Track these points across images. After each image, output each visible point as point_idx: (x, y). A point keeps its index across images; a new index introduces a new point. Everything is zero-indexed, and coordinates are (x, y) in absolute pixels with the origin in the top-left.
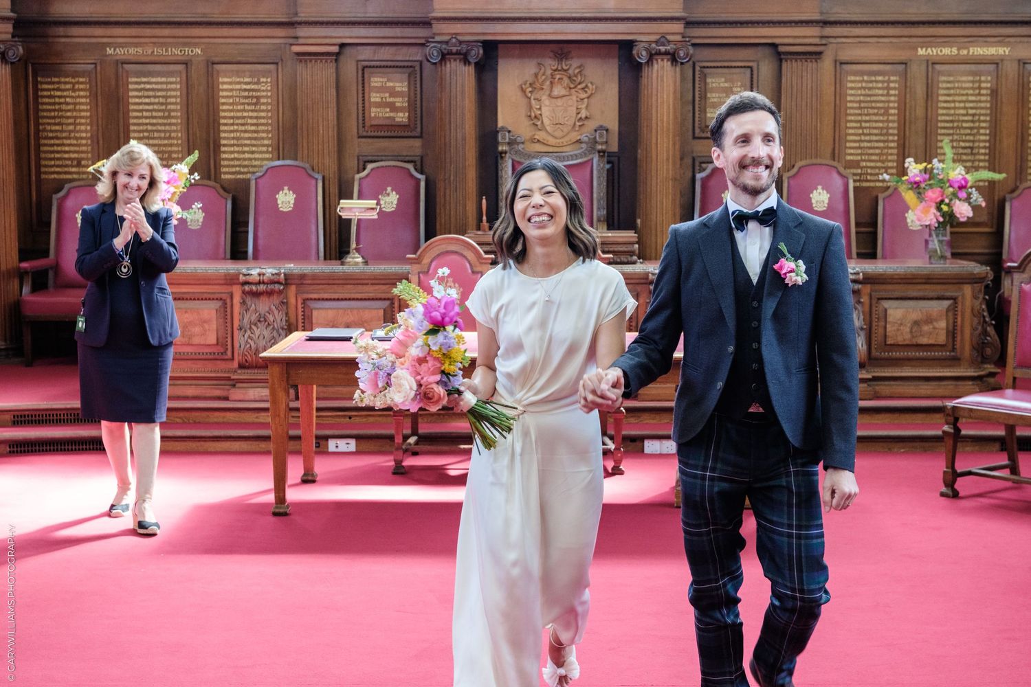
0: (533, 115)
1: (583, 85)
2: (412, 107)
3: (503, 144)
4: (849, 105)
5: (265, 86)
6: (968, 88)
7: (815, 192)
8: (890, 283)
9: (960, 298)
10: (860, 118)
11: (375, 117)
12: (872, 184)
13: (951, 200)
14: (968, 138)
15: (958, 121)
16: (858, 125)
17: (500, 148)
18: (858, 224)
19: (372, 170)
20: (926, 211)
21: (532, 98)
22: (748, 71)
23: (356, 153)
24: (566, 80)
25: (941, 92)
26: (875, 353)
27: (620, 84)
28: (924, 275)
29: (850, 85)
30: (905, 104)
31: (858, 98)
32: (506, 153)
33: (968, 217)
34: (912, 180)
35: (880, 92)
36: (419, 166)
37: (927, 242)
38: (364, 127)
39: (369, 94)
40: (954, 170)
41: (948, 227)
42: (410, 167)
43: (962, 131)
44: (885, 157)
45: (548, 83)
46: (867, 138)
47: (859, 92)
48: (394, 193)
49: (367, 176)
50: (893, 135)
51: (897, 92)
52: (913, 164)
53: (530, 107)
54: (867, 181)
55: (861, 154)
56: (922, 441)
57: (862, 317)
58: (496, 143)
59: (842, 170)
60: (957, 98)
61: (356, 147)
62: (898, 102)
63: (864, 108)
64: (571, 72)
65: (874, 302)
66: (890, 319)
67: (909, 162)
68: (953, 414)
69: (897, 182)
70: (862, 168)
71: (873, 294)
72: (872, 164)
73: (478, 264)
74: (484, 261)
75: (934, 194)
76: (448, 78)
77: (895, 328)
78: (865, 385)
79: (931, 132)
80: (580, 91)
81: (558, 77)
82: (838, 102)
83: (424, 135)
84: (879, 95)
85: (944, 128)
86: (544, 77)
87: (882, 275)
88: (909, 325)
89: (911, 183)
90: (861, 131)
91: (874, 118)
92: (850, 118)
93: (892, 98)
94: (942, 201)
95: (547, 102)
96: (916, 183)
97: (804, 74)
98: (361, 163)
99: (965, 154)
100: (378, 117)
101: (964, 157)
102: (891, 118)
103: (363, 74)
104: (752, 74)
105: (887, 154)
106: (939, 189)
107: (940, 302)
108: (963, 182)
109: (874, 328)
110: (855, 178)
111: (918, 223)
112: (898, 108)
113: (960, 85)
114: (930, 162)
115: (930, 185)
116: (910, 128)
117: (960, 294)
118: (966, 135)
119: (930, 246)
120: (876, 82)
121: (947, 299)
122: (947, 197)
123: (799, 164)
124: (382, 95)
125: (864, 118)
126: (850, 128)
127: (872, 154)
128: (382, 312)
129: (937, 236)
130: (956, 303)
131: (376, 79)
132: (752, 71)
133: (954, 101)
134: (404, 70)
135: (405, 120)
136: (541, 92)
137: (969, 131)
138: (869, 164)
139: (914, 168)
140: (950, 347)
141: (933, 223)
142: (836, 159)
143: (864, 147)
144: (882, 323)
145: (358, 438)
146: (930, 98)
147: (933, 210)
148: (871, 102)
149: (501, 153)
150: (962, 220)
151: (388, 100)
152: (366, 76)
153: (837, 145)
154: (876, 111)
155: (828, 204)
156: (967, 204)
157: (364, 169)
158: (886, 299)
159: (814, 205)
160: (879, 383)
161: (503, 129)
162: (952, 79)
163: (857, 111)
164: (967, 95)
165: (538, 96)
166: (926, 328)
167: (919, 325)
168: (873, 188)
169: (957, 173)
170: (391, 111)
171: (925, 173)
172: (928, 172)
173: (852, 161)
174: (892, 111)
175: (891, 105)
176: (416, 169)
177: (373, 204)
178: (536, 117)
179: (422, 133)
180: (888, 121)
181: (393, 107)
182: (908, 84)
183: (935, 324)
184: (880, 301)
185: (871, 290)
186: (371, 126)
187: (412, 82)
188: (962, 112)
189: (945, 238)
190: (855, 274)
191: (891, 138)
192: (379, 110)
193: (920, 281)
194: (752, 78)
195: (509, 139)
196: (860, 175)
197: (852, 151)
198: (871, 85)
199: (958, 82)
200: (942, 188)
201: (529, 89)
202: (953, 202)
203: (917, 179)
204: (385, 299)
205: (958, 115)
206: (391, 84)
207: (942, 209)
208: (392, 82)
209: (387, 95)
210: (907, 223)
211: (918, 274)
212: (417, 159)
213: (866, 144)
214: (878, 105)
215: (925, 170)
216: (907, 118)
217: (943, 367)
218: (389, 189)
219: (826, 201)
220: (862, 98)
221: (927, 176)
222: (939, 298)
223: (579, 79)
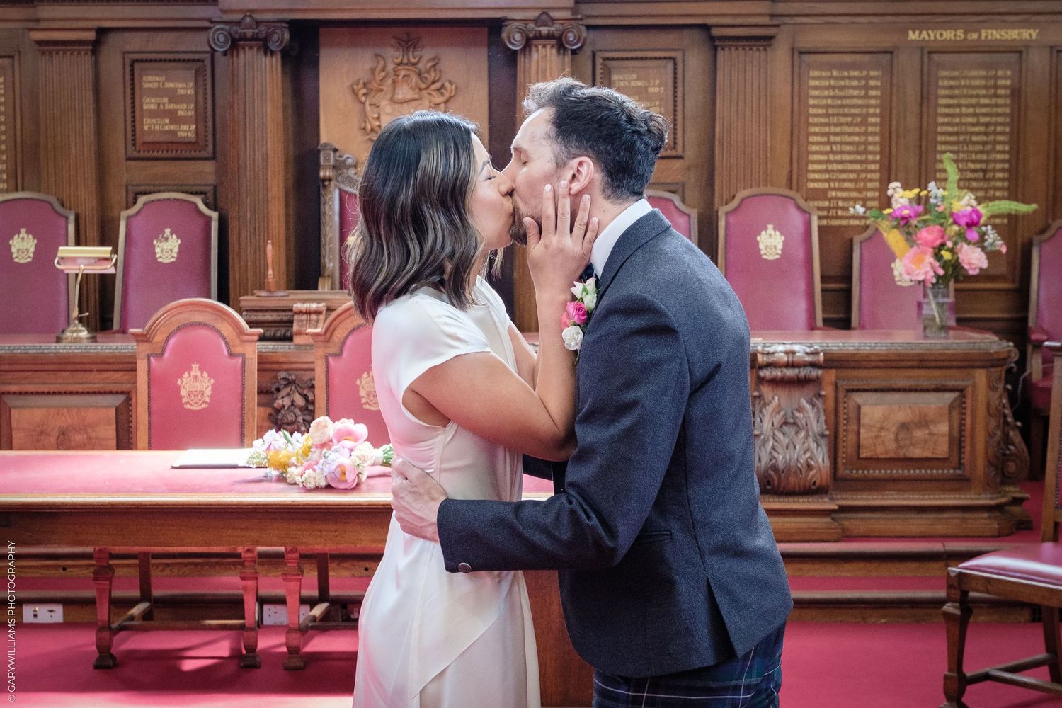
0: (369, 127)
1: (438, 85)
2: (199, 117)
3: (326, 167)
4: (812, 111)
6: (979, 87)
7: (763, 233)
8: (866, 368)
9: (969, 389)
10: (827, 129)
11: (150, 132)
12: (844, 222)
13: (955, 243)
14: (979, 157)
15: (965, 133)
16: (824, 139)
17: (322, 174)
18: (824, 279)
19: (144, 205)
20: (918, 261)
21: (367, 103)
22: (670, 65)
23: (124, 182)
24: (414, 78)
25: (942, 92)
26: (842, 471)
27: (490, 84)
28: (917, 355)
29: (812, 83)
30: (891, 109)
31: (824, 102)
32: (330, 180)
33: (981, 269)
34: (898, 214)
35: (856, 93)
36: (210, 200)
37: (920, 305)
38: (134, 145)
39: (141, 98)
40: (960, 199)
41: (952, 284)
42: (198, 201)
43: (971, 148)
44: (862, 184)
45: (389, 81)
46: (838, 157)
47: (826, 93)
48: (174, 236)
49: (138, 213)
50: (874, 153)
51: (879, 93)
52: (900, 191)
53: (365, 116)
54: (838, 217)
55: (828, 181)
56: (913, 607)
57: (823, 418)
58: (317, 167)
59: (801, 202)
60: (963, 101)
61: (125, 173)
62: (881, 106)
63: (833, 115)
64: (420, 66)
65: (841, 395)
66: (865, 420)
67: (895, 189)
68: (960, 585)
69: (876, 218)
70: (830, 199)
71: (840, 382)
72: (845, 194)
73: (237, 341)
74: (246, 338)
75: (928, 235)
76: (241, 74)
77: (873, 434)
78: (828, 520)
79: (927, 149)
80: (433, 93)
81: (403, 73)
82: (796, 107)
83: (218, 155)
84: (852, 97)
85: (946, 143)
86: (383, 74)
87: (853, 355)
88: (894, 429)
89: (896, 218)
90: (828, 148)
91: (847, 129)
92: (813, 129)
93: (873, 102)
94: (943, 245)
95: (388, 109)
96: (903, 218)
97: (749, 68)
98: (131, 196)
99: (975, 180)
100: (154, 132)
101: (974, 184)
102: (871, 129)
103: (132, 71)
104: (675, 69)
105: (865, 180)
106: (938, 227)
107: (940, 395)
108: (975, 217)
109: (841, 433)
110: (821, 213)
111: (907, 278)
112: (881, 115)
113: (968, 82)
114: (926, 188)
115: (925, 221)
116: (897, 143)
117: (970, 383)
118: (977, 153)
119: (925, 311)
120: (850, 78)
121: (951, 390)
122: (950, 239)
123: (741, 194)
124: (159, 100)
125: (833, 129)
126: (814, 143)
127: (844, 180)
128: (112, 412)
129: (935, 296)
130: (964, 397)
131: (150, 78)
132: (675, 64)
133: (959, 106)
134: (190, 65)
135: (191, 135)
136: (380, 95)
137: (980, 147)
138: (840, 194)
139: (901, 197)
140: (955, 460)
141: (929, 277)
142: (795, 186)
143: (833, 171)
144: (853, 427)
145: (66, 602)
146: (925, 100)
147: (930, 259)
148: (843, 106)
149: (324, 180)
150: (971, 273)
151: (167, 107)
152: (136, 73)
153: (795, 166)
154: (849, 119)
155: (782, 250)
156: (979, 250)
157: (135, 203)
158: (859, 390)
159: (762, 252)
160: (848, 515)
161: (326, 145)
162: (956, 74)
163: (823, 120)
164: (978, 96)
165: (374, 101)
166: (919, 434)
167: (908, 429)
168: (846, 227)
169: (964, 203)
170: (171, 123)
171: (919, 203)
172: (923, 202)
173: (817, 189)
174: (872, 120)
175: (871, 111)
176: (206, 204)
177: (106, 252)
178: (372, 130)
179: (214, 152)
180: (866, 134)
181: (173, 117)
182: (895, 81)
183: (931, 427)
184: (850, 394)
185: (837, 378)
186: (144, 143)
187: (201, 82)
188: (970, 120)
189: (946, 300)
190: (812, 353)
191: (870, 157)
192: (154, 121)
193: (910, 364)
194: (675, 73)
195: (336, 160)
196: (828, 209)
197: (816, 176)
198: (842, 83)
199: (965, 78)
200: (942, 225)
201: (365, 91)
202: (958, 247)
203: (906, 212)
204: (117, 393)
205: (966, 124)
206: (171, 85)
207: (942, 256)
208: (172, 81)
209: (166, 100)
210: (893, 277)
211: (907, 355)
212: (208, 189)
213: (835, 167)
214: (853, 111)
215: (918, 199)
216: (894, 128)
217: (943, 490)
218: (168, 231)
219: (780, 246)
220: (830, 101)
221: (921, 208)
222: (937, 390)
223: (432, 76)
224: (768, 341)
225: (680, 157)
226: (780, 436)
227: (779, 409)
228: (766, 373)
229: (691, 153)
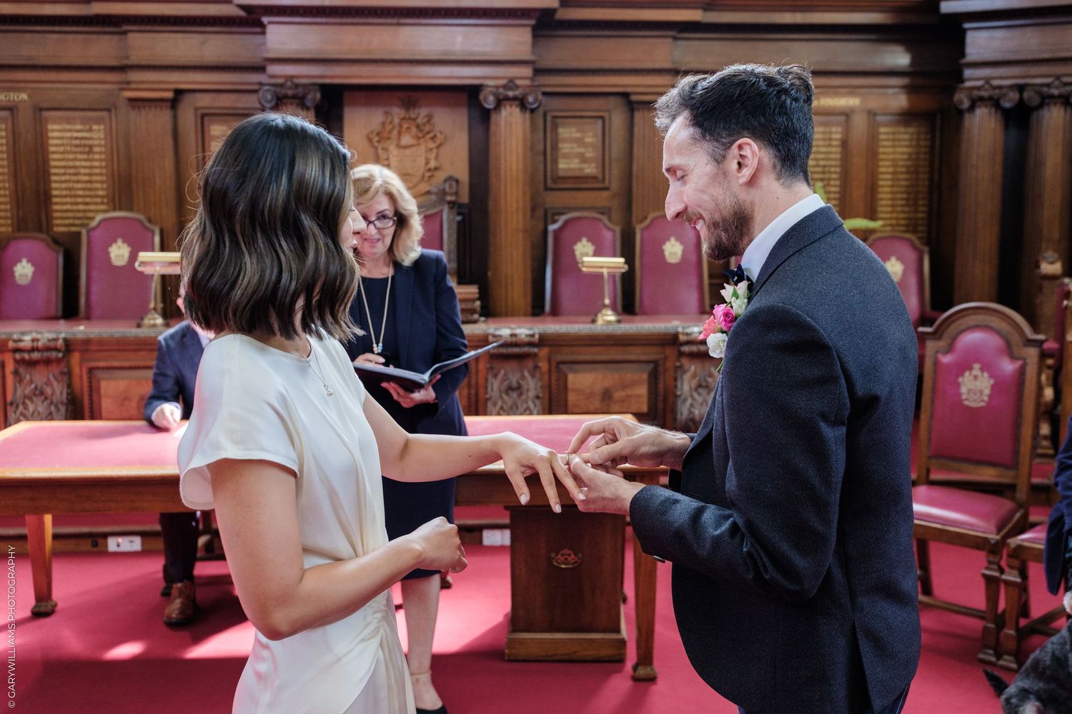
1: (431, 135)
5: (98, 134)
7: (668, 243)
21: (379, 148)
22: (600, 122)
24: (414, 130)
27: (470, 133)
39: (210, 143)
45: (395, 132)
53: (377, 157)
64: (418, 121)
80: (429, 141)
81: (405, 126)
86: (391, 126)
95: (395, 152)
103: (202, 123)
104: (604, 124)
123: (652, 215)
131: (216, 127)
132: (604, 121)
136: (389, 142)
145: (143, 535)
152: (206, 123)
155: (682, 256)
159: (667, 257)
165: (385, 146)
194: (604, 128)
201: (376, 139)
219: (680, 253)
223: (427, 128)
224: (686, 324)
225: (606, 189)
226: (696, 396)
227: (694, 376)
228: (686, 349)
229: (615, 186)
